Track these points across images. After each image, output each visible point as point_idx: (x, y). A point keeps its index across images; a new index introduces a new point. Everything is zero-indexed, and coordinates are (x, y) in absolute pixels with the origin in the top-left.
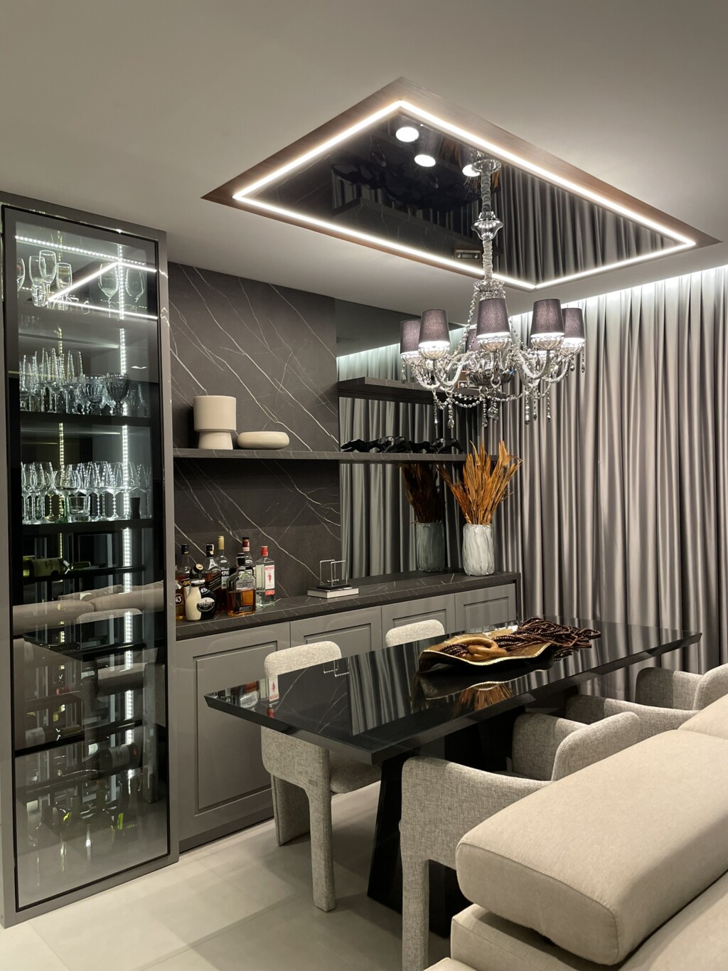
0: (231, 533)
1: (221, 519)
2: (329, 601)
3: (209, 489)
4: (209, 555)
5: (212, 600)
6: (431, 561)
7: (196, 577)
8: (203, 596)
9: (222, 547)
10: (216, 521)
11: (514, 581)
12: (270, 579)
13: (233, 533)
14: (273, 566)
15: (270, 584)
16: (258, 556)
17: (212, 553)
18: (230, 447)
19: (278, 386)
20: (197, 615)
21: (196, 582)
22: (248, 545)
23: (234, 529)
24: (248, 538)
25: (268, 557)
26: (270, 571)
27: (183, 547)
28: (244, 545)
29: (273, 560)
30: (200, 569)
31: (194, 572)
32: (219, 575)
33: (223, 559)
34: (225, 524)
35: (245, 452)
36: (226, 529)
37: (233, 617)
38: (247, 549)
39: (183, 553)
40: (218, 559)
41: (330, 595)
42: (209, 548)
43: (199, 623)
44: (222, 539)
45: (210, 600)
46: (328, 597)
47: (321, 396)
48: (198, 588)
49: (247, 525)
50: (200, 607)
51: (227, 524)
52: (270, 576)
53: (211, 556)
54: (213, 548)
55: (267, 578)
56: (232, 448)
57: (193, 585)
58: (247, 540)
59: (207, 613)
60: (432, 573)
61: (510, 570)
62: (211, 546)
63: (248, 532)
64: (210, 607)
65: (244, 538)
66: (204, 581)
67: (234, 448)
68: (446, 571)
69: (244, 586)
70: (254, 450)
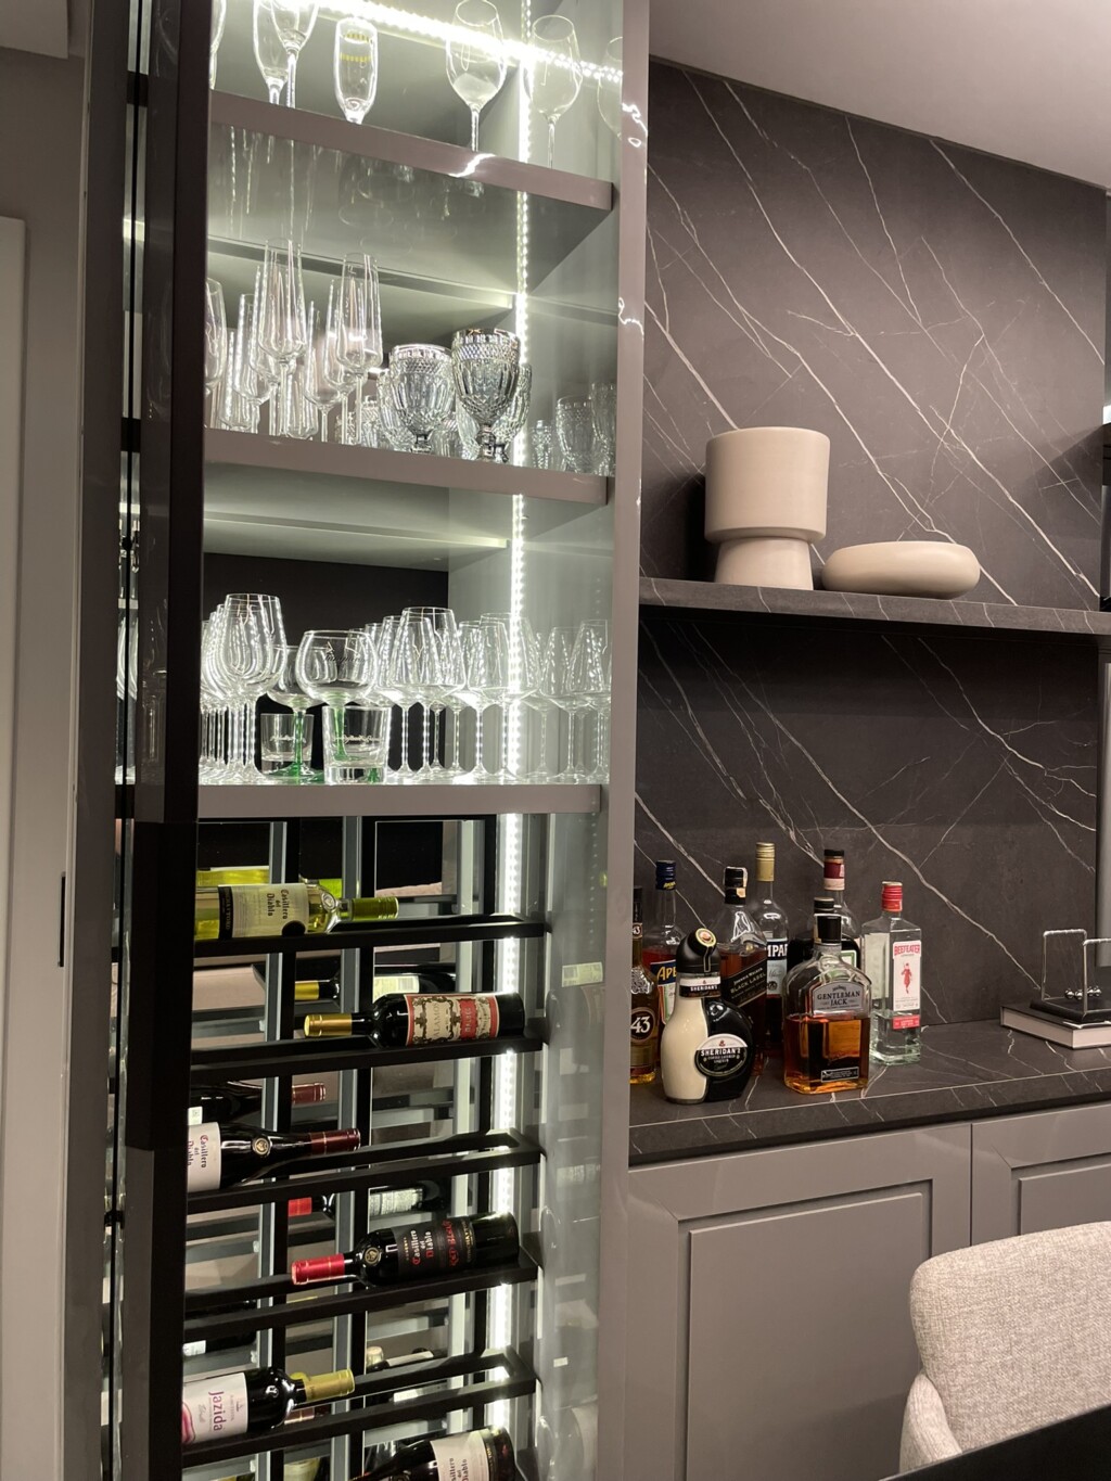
0: (792, 834)
1: (769, 797)
2: (1080, 1060)
3: (737, 709)
4: (732, 899)
7: (696, 969)
8: (714, 1028)
9: (768, 874)
10: (752, 800)
12: (907, 982)
13: (797, 835)
14: (919, 942)
15: (908, 998)
16: (873, 909)
17: (741, 892)
18: (807, 584)
19: (941, 428)
20: (693, 1085)
21: (695, 983)
22: (842, 873)
23: (800, 824)
24: (841, 854)
25: (904, 915)
26: (910, 957)
27: (661, 867)
28: (831, 872)
29: (918, 924)
30: (708, 945)
31: (689, 953)
32: (759, 959)
33: (770, 909)
34: (777, 808)
35: (852, 602)
36: (780, 823)
37: (801, 1099)
38: (838, 884)
39: (660, 886)
40: (755, 906)
41: (1082, 1037)
42: (732, 879)
43: (699, 1116)
44: (768, 851)
45: (733, 1043)
46: (1074, 1046)
47: (1057, 463)
48: (698, 1003)
49: (839, 814)
50: (703, 1062)
51: (782, 807)
52: (908, 973)
53: (740, 901)
54: (745, 880)
55: (899, 979)
56: (811, 588)
57: (686, 992)
58: (839, 860)
59: (725, 1081)
62: (741, 874)
63: (840, 836)
64: (733, 1062)
65: (829, 853)
66: (716, 981)
67: (815, 588)
69: (835, 1004)
70: (878, 596)
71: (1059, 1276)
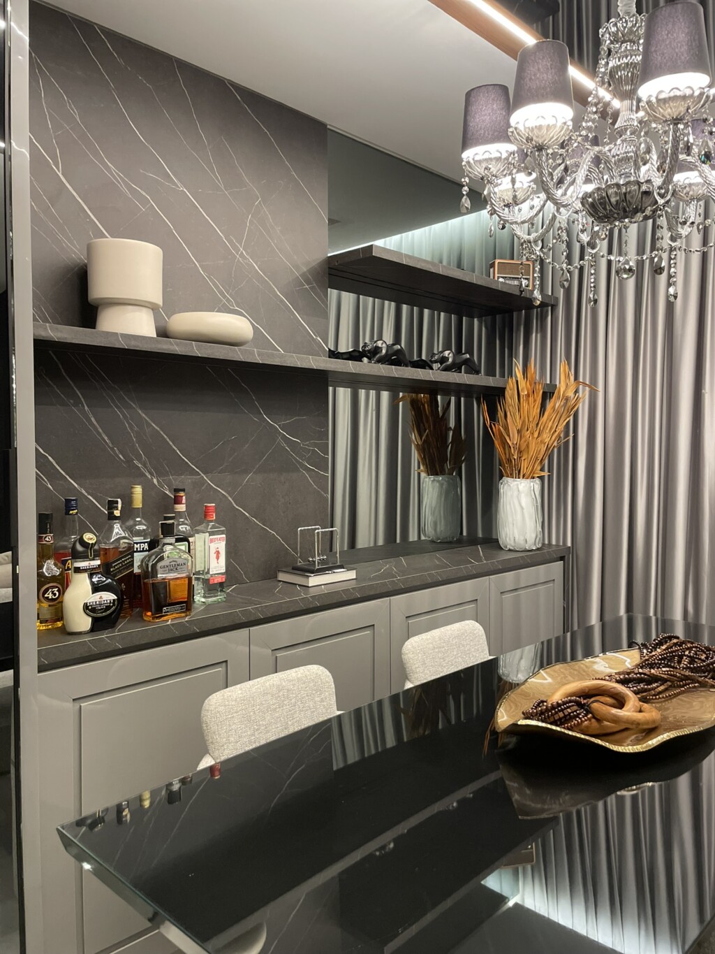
0: (155, 481)
1: (140, 459)
2: (313, 592)
3: (118, 407)
4: (111, 517)
7: (84, 557)
8: (96, 588)
9: (138, 501)
10: (129, 461)
11: (562, 558)
12: (218, 558)
13: (158, 481)
14: (224, 536)
15: (218, 566)
16: (199, 518)
17: (117, 513)
18: (152, 333)
19: (237, 250)
20: (83, 623)
21: (83, 564)
22: (184, 501)
23: (160, 474)
24: (183, 490)
25: (215, 521)
26: (219, 544)
27: (68, 501)
28: (177, 501)
29: (225, 527)
30: (90, 542)
31: (79, 548)
32: (130, 551)
33: (140, 523)
34: (145, 465)
35: (177, 345)
36: (147, 474)
37: (152, 625)
38: (181, 508)
39: (67, 513)
40: (130, 523)
41: (314, 581)
42: (112, 505)
44: (138, 490)
45: (109, 597)
46: (310, 585)
47: (303, 275)
48: (85, 575)
49: (183, 469)
50: (87, 608)
51: (148, 465)
52: (218, 553)
53: (116, 518)
54: (120, 506)
55: (212, 556)
56: (155, 336)
57: (78, 570)
58: (182, 494)
59: (102, 620)
62: (117, 502)
63: (185, 481)
64: (108, 608)
65: (177, 490)
66: (98, 562)
67: (158, 335)
69: (171, 571)
70: (193, 342)
71: (281, 694)
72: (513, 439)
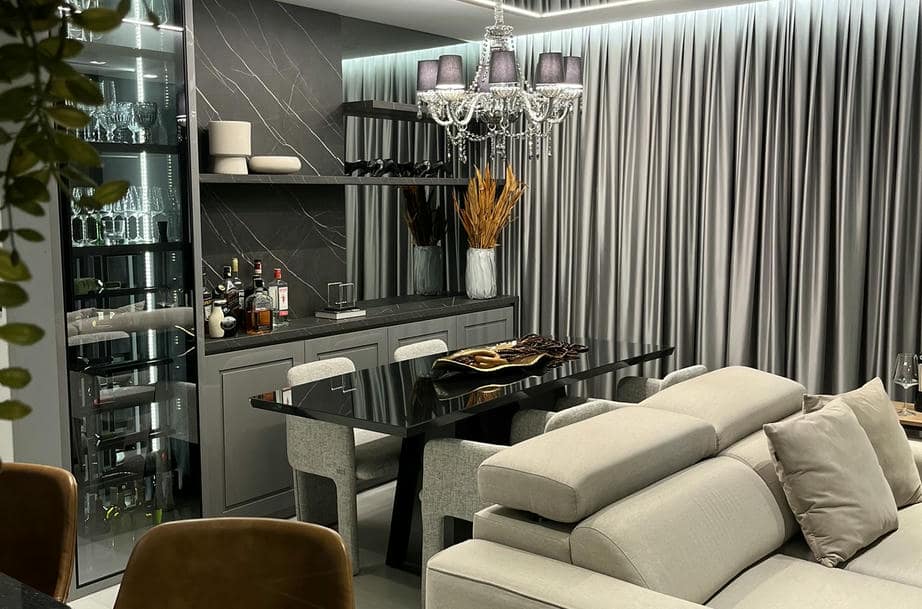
0: (243, 255)
1: (234, 242)
2: (338, 322)
3: (222, 211)
4: (226, 277)
5: (234, 319)
6: (428, 284)
7: (219, 298)
8: (226, 315)
9: (236, 270)
10: (228, 244)
11: (513, 304)
12: (284, 300)
13: (245, 255)
14: (287, 287)
15: (284, 305)
16: (271, 278)
17: (229, 274)
18: (245, 172)
19: (287, 108)
20: (220, 333)
21: (219, 302)
22: (260, 267)
23: (246, 252)
24: (260, 261)
25: (281, 279)
26: (284, 292)
28: (257, 267)
29: (286, 282)
31: (218, 293)
32: (236, 296)
33: (238, 280)
34: (237, 246)
37: (253, 334)
38: (260, 271)
40: (233, 279)
41: (339, 316)
42: (227, 270)
43: (223, 340)
44: (236, 261)
45: (232, 319)
46: (337, 318)
47: (327, 118)
48: (220, 308)
49: (256, 247)
50: (223, 325)
51: (239, 246)
52: (284, 298)
53: (229, 277)
54: (230, 270)
55: (281, 300)
56: (247, 174)
57: (217, 305)
58: (259, 263)
59: (230, 332)
60: (430, 296)
61: (509, 293)
62: (229, 268)
63: (260, 255)
64: (232, 325)
65: (257, 261)
66: (225, 301)
67: (249, 173)
68: (445, 294)
69: (262, 306)
72: (475, 221)
